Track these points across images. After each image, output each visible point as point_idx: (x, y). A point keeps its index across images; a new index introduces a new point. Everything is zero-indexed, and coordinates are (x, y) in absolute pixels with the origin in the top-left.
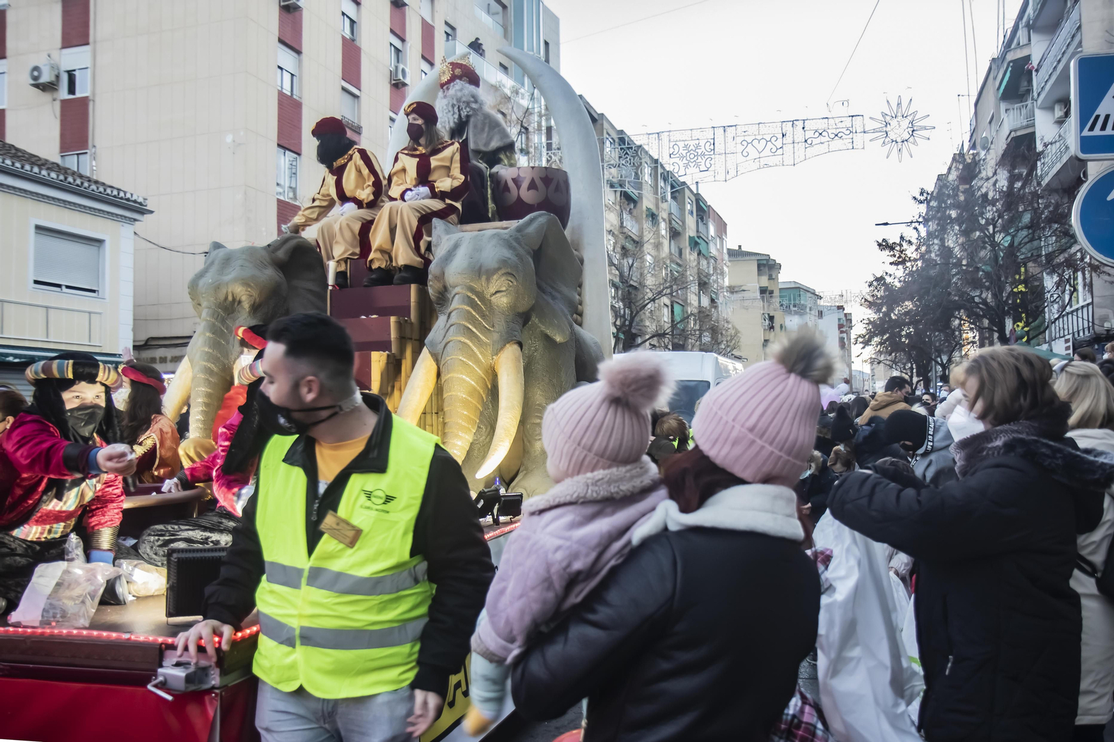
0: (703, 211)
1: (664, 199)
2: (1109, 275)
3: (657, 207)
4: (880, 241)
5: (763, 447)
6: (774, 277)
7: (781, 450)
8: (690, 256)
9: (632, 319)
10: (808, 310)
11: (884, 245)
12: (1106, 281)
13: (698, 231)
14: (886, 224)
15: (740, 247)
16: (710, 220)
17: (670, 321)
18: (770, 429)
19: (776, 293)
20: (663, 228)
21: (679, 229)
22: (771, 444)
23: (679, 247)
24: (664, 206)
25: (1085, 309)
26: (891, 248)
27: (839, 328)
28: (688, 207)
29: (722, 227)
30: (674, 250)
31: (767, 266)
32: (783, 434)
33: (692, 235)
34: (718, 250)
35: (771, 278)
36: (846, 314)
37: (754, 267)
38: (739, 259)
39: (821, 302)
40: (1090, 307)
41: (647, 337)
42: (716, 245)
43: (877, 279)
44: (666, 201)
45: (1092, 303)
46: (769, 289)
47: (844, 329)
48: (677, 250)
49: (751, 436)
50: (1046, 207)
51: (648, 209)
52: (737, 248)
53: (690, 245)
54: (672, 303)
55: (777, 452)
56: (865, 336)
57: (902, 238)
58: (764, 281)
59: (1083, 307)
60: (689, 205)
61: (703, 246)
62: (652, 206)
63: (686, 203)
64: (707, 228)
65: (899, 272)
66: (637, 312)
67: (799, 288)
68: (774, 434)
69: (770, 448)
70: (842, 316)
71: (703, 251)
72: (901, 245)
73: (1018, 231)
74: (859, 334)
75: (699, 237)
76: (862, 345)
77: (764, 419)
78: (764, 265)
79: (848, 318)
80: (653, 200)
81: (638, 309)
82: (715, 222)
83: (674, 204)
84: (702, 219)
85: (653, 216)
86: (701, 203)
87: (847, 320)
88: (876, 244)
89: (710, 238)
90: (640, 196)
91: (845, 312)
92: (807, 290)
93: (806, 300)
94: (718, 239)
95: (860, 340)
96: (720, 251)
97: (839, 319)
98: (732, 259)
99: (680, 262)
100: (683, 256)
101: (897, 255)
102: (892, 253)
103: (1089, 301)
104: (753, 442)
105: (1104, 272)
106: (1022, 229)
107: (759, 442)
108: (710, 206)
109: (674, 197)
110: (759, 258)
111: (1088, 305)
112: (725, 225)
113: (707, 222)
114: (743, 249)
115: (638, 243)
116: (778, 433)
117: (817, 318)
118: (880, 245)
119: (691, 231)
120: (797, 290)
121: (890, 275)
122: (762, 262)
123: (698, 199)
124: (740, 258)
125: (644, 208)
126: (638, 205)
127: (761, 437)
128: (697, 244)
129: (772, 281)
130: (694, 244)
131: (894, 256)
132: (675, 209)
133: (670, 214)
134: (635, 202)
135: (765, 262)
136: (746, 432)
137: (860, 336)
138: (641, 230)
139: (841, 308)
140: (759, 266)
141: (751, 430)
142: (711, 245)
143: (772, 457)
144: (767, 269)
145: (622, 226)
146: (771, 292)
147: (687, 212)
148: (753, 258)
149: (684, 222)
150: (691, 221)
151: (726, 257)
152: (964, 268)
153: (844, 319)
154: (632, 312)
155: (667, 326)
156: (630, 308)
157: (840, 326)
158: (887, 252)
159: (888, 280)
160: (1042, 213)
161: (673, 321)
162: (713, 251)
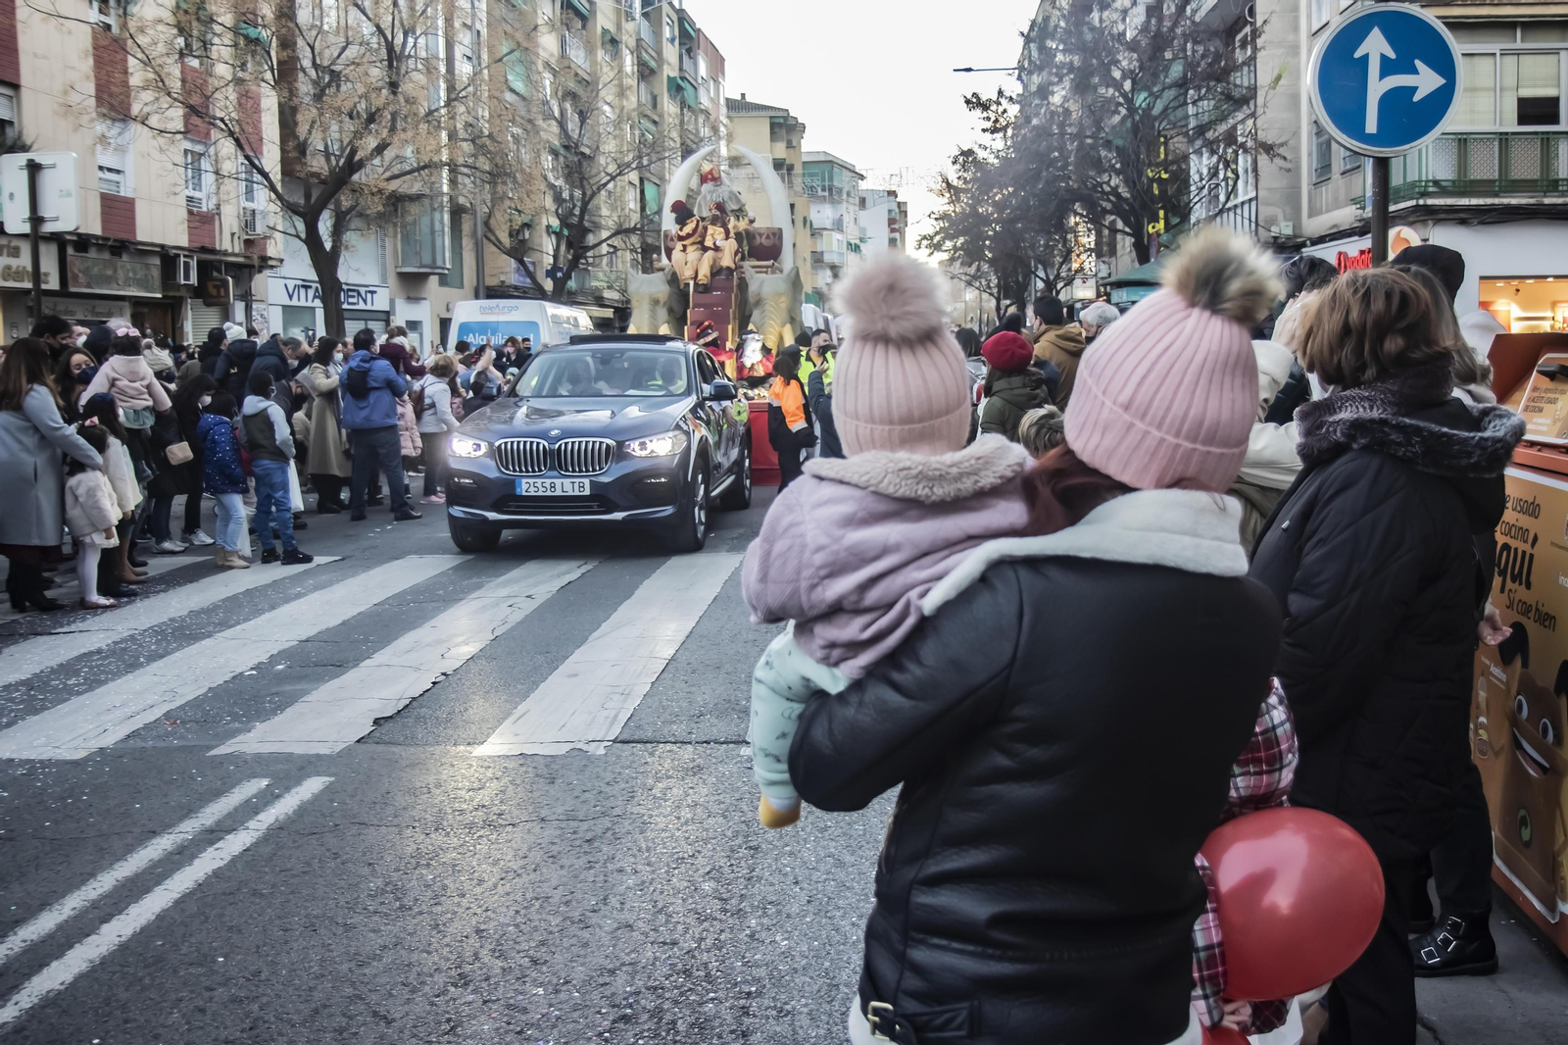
0: (689, 38)
1: (630, 17)
2: (1285, 158)
3: (619, 27)
4: (969, 97)
5: (1146, 433)
6: (794, 144)
7: (1177, 435)
8: (669, 107)
9: (585, 204)
10: (845, 196)
11: (975, 103)
12: (1281, 168)
13: (681, 69)
14: (969, 70)
15: (743, 95)
16: (701, 52)
17: (639, 210)
18: (1156, 403)
19: (798, 170)
20: (629, 63)
21: (653, 64)
22: (1159, 427)
23: (652, 93)
24: (629, 26)
25: (1246, 207)
26: (985, 107)
27: (889, 225)
28: (667, 32)
29: (718, 63)
30: (645, 98)
31: (784, 127)
32: (1177, 409)
33: (672, 75)
34: (712, 99)
35: (790, 145)
36: (899, 203)
37: (765, 128)
38: (741, 114)
39: (863, 185)
40: (1254, 203)
41: (605, 234)
42: (709, 91)
43: (963, 153)
44: (633, 19)
45: (1256, 198)
46: (787, 162)
47: (896, 226)
48: (649, 97)
49: (1127, 417)
50: (1203, 56)
51: (605, 31)
52: (739, 98)
53: (669, 90)
54: (641, 180)
55: (1171, 439)
56: (932, 238)
57: (1000, 93)
58: (780, 150)
59: (1243, 203)
60: (668, 28)
61: (689, 91)
62: (612, 28)
63: (664, 23)
64: (696, 65)
65: (998, 142)
66: (594, 194)
67: (831, 162)
68: (1161, 413)
69: (1156, 433)
70: (894, 207)
71: (691, 101)
72: (999, 103)
73: (1163, 89)
74: (923, 234)
75: (683, 78)
76: (928, 251)
77: (1143, 389)
78: (780, 125)
79: (902, 209)
80: (612, 16)
81: (594, 188)
82: (707, 55)
83: (645, 24)
84: (689, 51)
85: (613, 43)
86: (687, 25)
87: (900, 212)
88: (963, 100)
89: (700, 80)
90: (592, 11)
91: (898, 200)
92: (844, 166)
93: (842, 180)
94: (712, 83)
95: (925, 242)
96: (715, 101)
97: (890, 211)
98: (733, 114)
99: (657, 119)
100: (658, 106)
101: (993, 119)
102: (985, 115)
103: (1253, 194)
104: (1131, 426)
105: (1279, 155)
106: (1170, 87)
107: (1140, 425)
108: (699, 30)
109: (645, 15)
110: (773, 114)
111: (1250, 200)
112: (723, 60)
113: (696, 55)
114: (748, 99)
115: (589, 84)
116: (1168, 409)
117: (857, 208)
118: (968, 102)
119: (670, 71)
120: (828, 166)
121: (986, 148)
122: (777, 121)
123: (682, 17)
124: (743, 114)
125: (599, 30)
126: (590, 24)
127: (1143, 417)
128: (679, 89)
129: (791, 150)
130: (676, 88)
131: (988, 119)
132: (646, 34)
133: (639, 40)
134: (583, 18)
135: (782, 121)
136: (1120, 411)
137: (925, 238)
138: (594, 63)
139: (892, 194)
140: (773, 126)
141: (1127, 407)
142: (702, 91)
143: (1163, 449)
144: (784, 132)
145: (563, 55)
146: (790, 168)
147: (664, 40)
148: (764, 113)
149: (659, 53)
150: (671, 52)
151: (724, 110)
152: (1089, 141)
153: (897, 210)
154: (584, 194)
155: (635, 218)
156: (582, 187)
157: (891, 222)
158: (978, 113)
159: (981, 154)
160: (1198, 65)
161: (643, 208)
162: (705, 101)
